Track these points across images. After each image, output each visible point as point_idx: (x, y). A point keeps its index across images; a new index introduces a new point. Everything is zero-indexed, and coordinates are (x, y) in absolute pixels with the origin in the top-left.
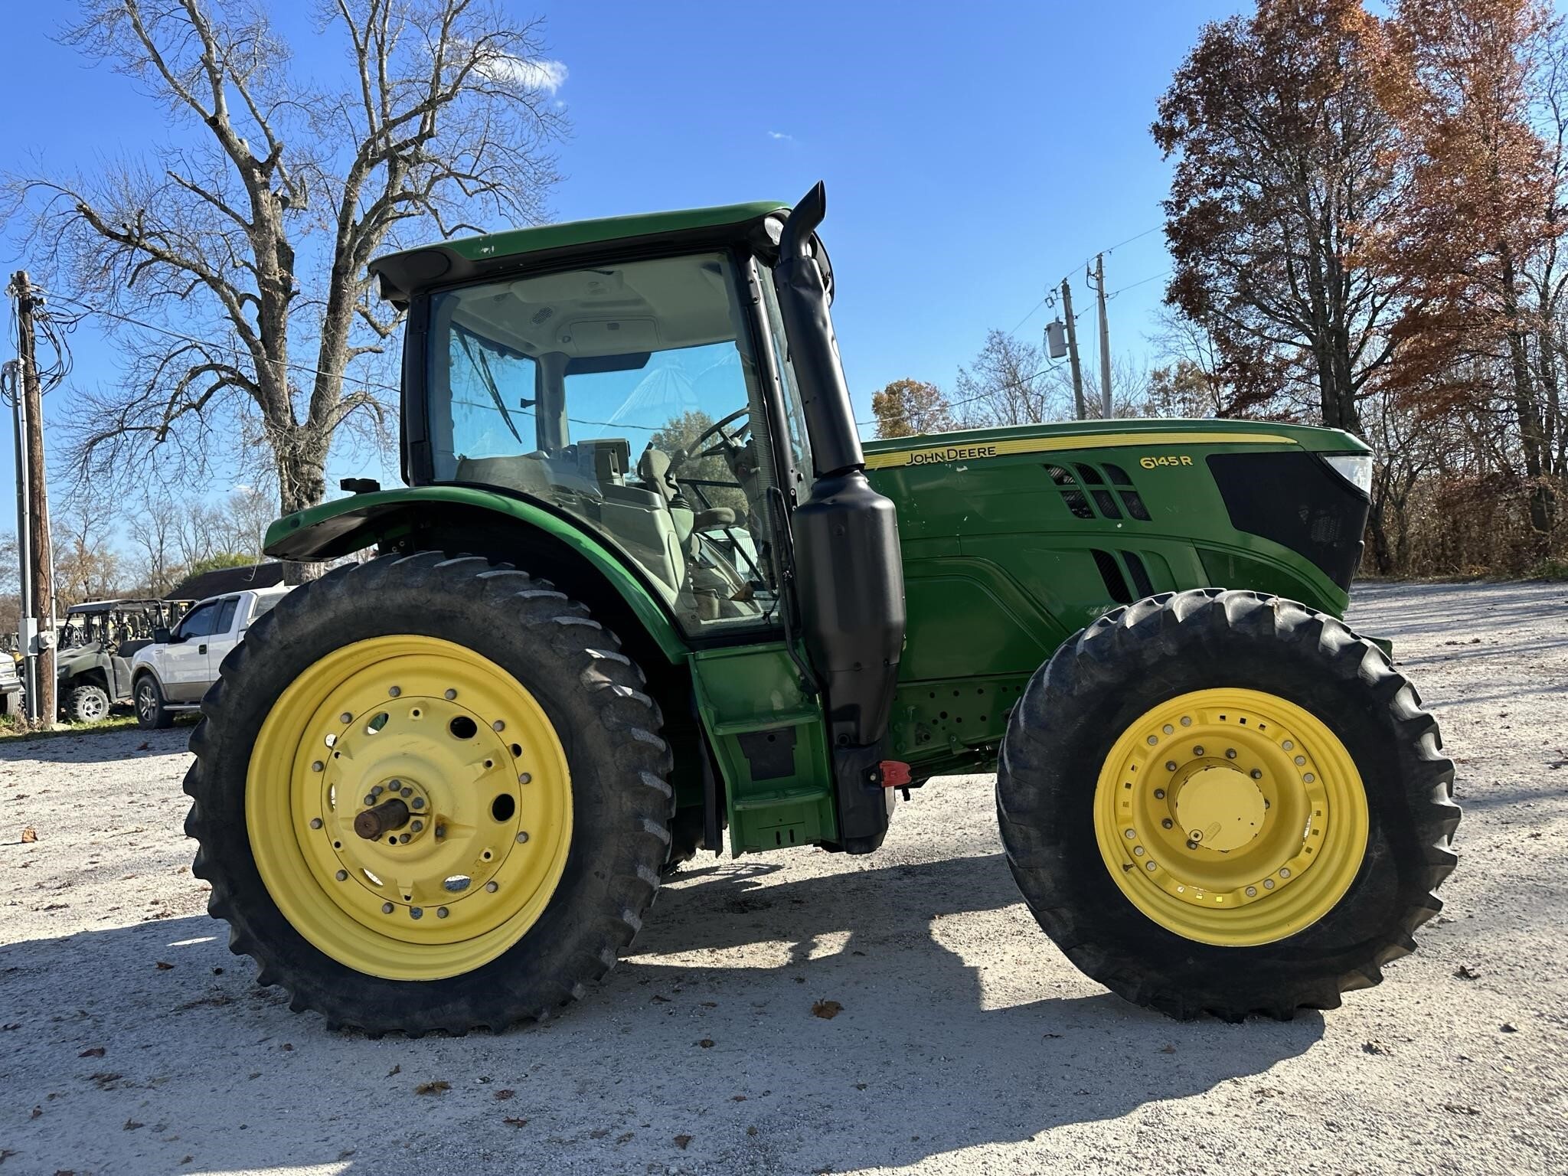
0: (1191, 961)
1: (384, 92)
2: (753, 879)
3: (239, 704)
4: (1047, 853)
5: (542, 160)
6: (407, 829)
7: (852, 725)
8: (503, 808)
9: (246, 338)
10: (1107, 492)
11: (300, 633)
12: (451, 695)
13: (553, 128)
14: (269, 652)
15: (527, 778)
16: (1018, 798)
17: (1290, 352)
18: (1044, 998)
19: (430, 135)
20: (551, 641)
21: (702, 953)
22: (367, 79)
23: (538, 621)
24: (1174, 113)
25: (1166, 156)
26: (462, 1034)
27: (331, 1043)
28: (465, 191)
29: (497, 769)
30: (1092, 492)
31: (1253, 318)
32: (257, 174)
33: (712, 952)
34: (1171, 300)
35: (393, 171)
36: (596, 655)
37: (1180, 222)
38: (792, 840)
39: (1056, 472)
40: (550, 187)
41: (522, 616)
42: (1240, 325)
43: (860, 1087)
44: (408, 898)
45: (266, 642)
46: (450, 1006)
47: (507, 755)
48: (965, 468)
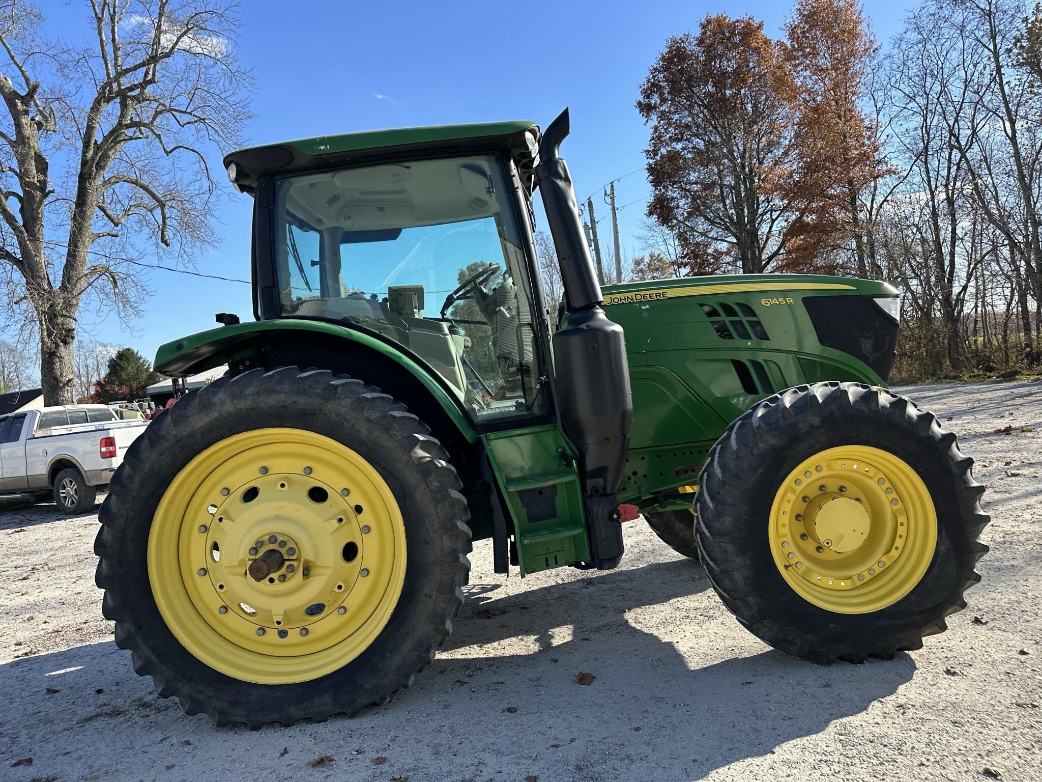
0: (832, 626)
1: (116, 49)
2: (484, 595)
3: (141, 484)
4: (739, 560)
5: (239, 103)
6: (283, 571)
7: (601, 481)
8: (350, 552)
9: (11, 224)
10: (741, 322)
11: (191, 429)
12: (309, 471)
13: (243, 81)
14: (166, 444)
15: (367, 529)
16: (717, 525)
17: (723, 246)
18: (727, 659)
19: (152, 81)
20: (388, 429)
21: (474, 648)
22: (104, 38)
23: (377, 415)
24: (650, 94)
25: (647, 121)
26: (325, 720)
27: (221, 736)
28: (179, 122)
29: (346, 523)
30: (731, 322)
31: (701, 225)
32: (19, 104)
33: (481, 646)
34: (651, 214)
35: (124, 106)
36: (421, 438)
37: (656, 163)
38: (556, 563)
39: (707, 309)
40: (246, 122)
41: (365, 411)
42: (692, 229)
43: (637, 729)
44: (279, 623)
45: (163, 437)
46: (317, 700)
47: (352, 513)
48: (647, 306)
